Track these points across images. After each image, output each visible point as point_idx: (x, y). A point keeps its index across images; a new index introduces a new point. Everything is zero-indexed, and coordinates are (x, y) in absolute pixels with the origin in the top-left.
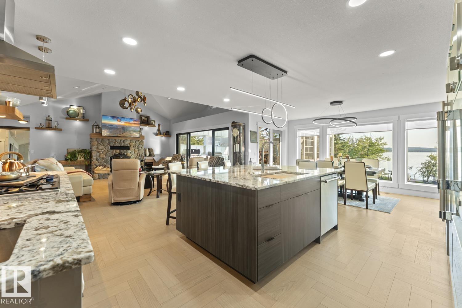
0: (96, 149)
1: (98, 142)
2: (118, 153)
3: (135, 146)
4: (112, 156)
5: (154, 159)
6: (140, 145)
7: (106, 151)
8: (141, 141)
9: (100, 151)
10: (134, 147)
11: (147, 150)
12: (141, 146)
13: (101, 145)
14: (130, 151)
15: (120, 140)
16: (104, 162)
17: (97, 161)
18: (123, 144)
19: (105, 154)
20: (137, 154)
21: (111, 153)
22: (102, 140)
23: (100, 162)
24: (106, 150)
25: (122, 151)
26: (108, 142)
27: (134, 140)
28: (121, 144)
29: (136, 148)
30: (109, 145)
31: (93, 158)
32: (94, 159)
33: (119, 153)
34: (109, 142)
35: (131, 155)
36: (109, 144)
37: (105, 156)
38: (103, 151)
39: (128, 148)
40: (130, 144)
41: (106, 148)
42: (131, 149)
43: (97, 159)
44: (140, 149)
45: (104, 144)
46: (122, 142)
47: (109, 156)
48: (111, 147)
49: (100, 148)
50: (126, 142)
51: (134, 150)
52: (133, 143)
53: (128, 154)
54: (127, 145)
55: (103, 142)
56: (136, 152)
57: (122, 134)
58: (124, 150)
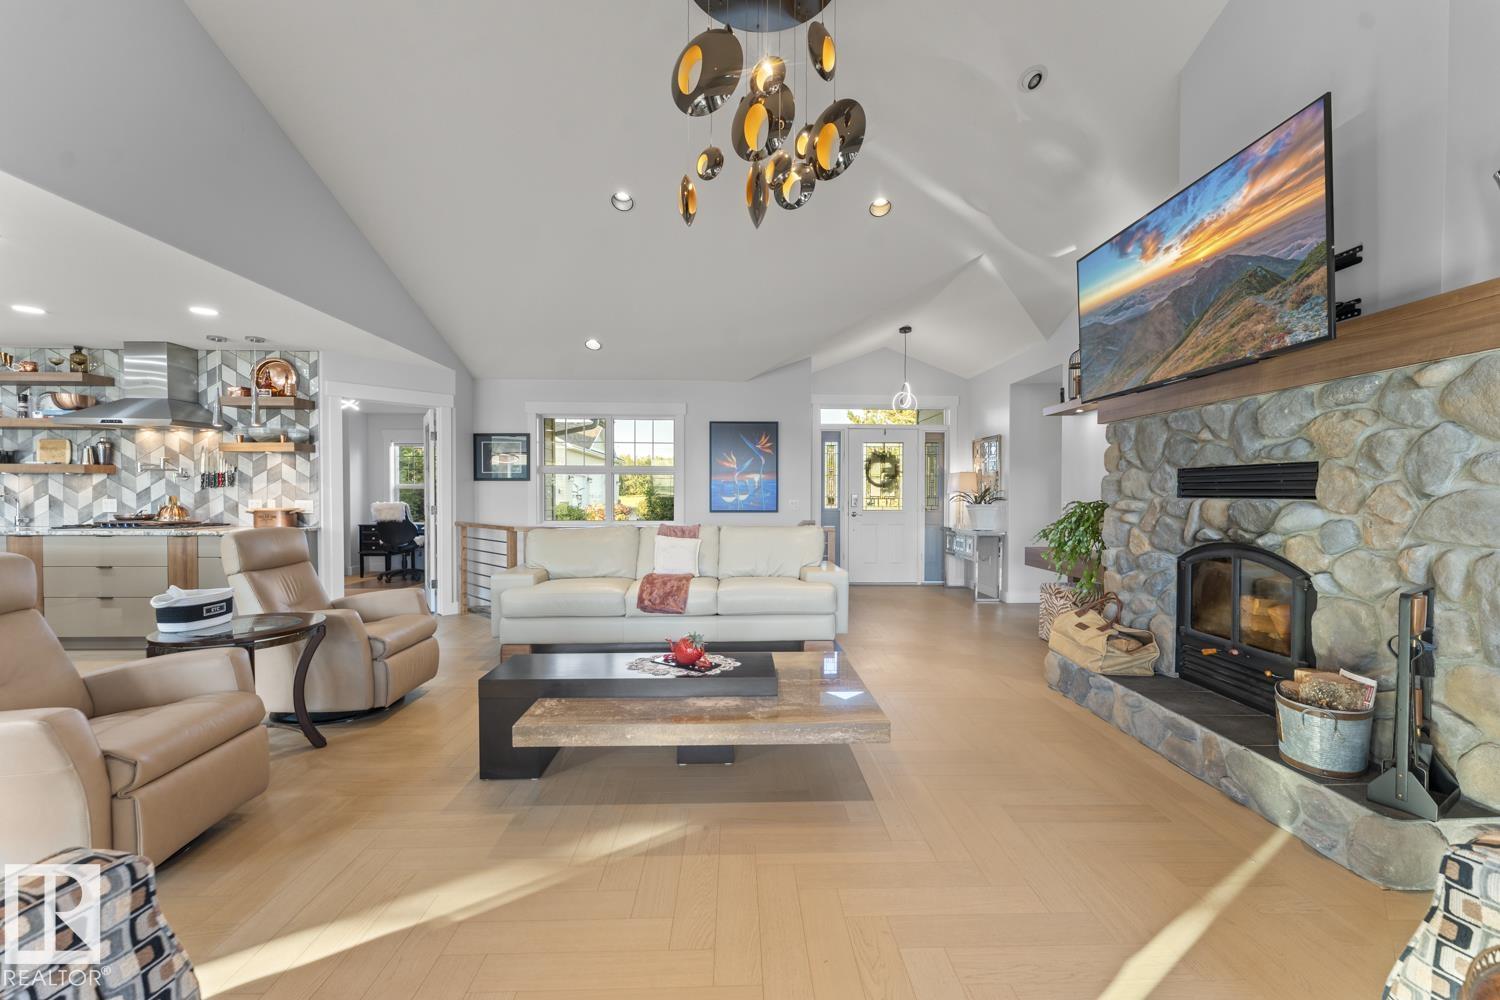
0: (1114, 497)
2: (1220, 529)
3: (1370, 451)
4: (1186, 549)
6: (1449, 430)
7: (1155, 508)
8: (1469, 370)
9: (1126, 512)
12: (1472, 445)
13: (1134, 465)
14: (1318, 517)
15: (1229, 409)
17: (1118, 577)
18: (1254, 450)
19: (1149, 529)
20: (1400, 554)
21: (1175, 525)
22: (1141, 430)
24: (1156, 500)
25: (1249, 511)
26: (1164, 437)
28: (1240, 442)
29: (1391, 472)
30: (1172, 461)
31: (1105, 552)
32: (1108, 559)
34: (1168, 440)
35: (1324, 560)
36: (1168, 453)
37: (1147, 548)
38: (1139, 505)
39: (1297, 481)
40: (1313, 432)
41: (1155, 484)
42: (1322, 484)
43: (1119, 566)
44: (1446, 483)
45: (1144, 456)
46: (1240, 420)
47: (1165, 545)
48: (1183, 473)
49: (1128, 486)
50: (1270, 417)
51: (1362, 503)
52: (1348, 425)
53: (1292, 541)
54: (1287, 451)
55: (1141, 446)
56: (1386, 527)
57: (1177, 347)
58: (1256, 502)
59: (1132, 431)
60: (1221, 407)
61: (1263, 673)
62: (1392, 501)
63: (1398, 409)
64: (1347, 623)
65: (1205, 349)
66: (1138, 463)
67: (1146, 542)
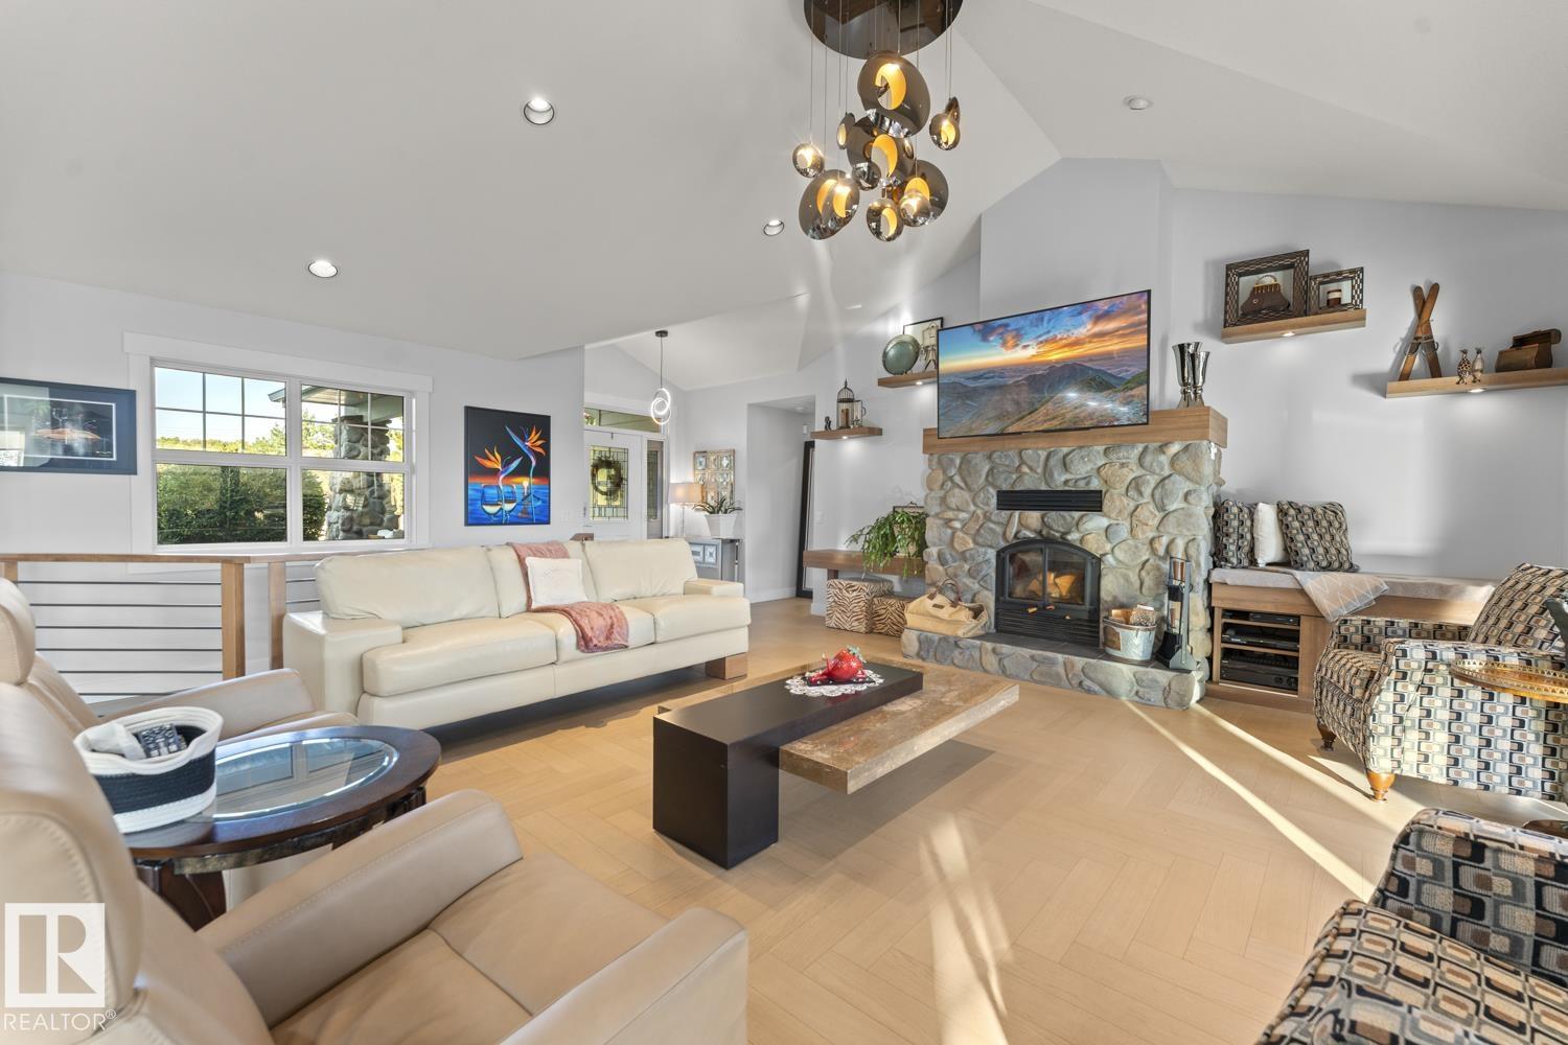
0: (937, 509)
1: (944, 472)
2: (1035, 531)
3: (1136, 485)
4: (1003, 544)
5: (1302, 592)
6: (1176, 477)
7: (978, 517)
8: (1186, 449)
9: (951, 520)
10: (1132, 493)
11: (1267, 515)
12: (1187, 486)
13: (959, 486)
14: (1104, 522)
15: (1043, 454)
16: (970, 574)
17: (941, 568)
18: (1059, 480)
19: (973, 532)
20: (1152, 541)
21: (999, 529)
22: (963, 460)
23: (951, 570)
24: (979, 512)
25: (1058, 520)
26: (987, 468)
27: (1133, 445)
28: (1051, 476)
29: (1147, 498)
30: (994, 486)
31: (927, 550)
32: (929, 555)
33: (1040, 533)
34: (991, 470)
35: (1108, 547)
36: (990, 479)
37: (971, 545)
38: (963, 515)
39: (1091, 501)
40: (1103, 473)
41: (978, 501)
42: (1106, 504)
43: (942, 560)
44: (1175, 504)
45: (969, 480)
46: (1052, 462)
47: (989, 543)
48: (1001, 494)
49: (953, 501)
50: (1076, 462)
51: (1132, 515)
52: (1125, 470)
53: (1089, 536)
54: (1088, 483)
55: (965, 473)
56: (1145, 527)
57: (1030, 414)
58: (1065, 514)
59: (958, 462)
60: (1037, 453)
61: (1064, 618)
62: (1147, 514)
63: (1152, 464)
64: (1122, 581)
65: (1053, 419)
66: (962, 484)
67: (971, 541)
